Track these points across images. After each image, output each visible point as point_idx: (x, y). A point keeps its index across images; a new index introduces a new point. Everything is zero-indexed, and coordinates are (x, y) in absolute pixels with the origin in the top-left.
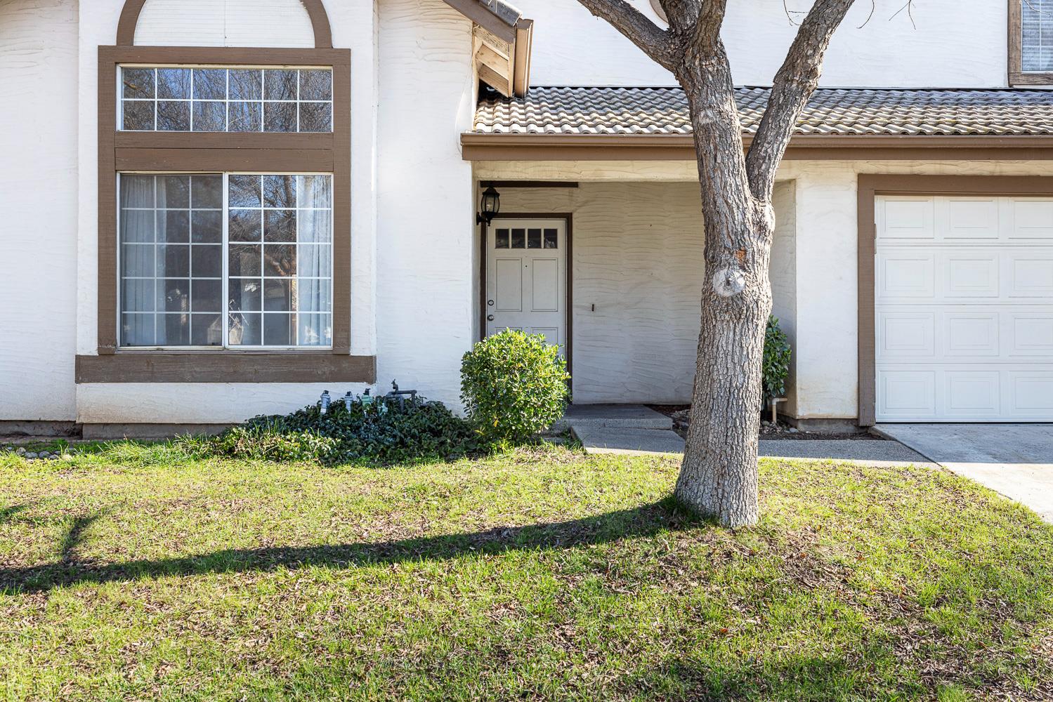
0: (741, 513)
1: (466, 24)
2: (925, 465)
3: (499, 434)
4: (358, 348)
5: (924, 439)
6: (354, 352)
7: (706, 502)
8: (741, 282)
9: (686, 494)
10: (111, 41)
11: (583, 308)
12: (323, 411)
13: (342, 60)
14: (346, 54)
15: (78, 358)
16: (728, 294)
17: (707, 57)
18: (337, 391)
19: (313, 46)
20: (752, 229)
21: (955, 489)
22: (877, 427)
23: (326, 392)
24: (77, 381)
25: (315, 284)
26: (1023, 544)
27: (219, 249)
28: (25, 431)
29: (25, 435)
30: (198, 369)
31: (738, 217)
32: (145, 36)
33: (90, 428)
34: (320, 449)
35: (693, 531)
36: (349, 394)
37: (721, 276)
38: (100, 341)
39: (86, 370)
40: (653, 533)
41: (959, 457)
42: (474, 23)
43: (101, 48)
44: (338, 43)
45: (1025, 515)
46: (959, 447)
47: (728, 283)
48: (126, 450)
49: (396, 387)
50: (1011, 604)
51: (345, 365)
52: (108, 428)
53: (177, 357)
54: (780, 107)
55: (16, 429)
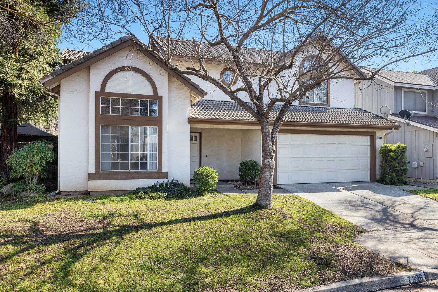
0: (270, 206)
1: (189, 90)
2: (292, 194)
3: (204, 191)
4: (164, 170)
5: (289, 188)
6: (163, 171)
7: (264, 204)
8: (271, 162)
9: (259, 203)
10: (99, 90)
11: (204, 156)
12: (158, 186)
13: (160, 98)
14: (161, 97)
15: (89, 174)
16: (268, 164)
17: (266, 119)
18: (161, 181)
19: (153, 95)
20: (272, 151)
21: (299, 199)
22: (277, 185)
23: (158, 181)
24: (89, 180)
25: (151, 154)
26: (315, 209)
27: (128, 145)
28: (70, 194)
29: (71, 195)
30: (122, 176)
31: (270, 149)
32: (108, 90)
33: (92, 192)
34: (163, 196)
35: (262, 210)
36: (163, 182)
37: (267, 160)
38: (96, 169)
39: (91, 177)
40: (255, 211)
41: (297, 192)
42: (191, 90)
43: (96, 92)
44: (159, 94)
45: (313, 204)
46: (295, 190)
47: (268, 162)
48: (114, 198)
49: (173, 179)
50: (317, 219)
51: (161, 174)
52: (97, 192)
53: (117, 173)
54: (276, 127)
55: (68, 193)
